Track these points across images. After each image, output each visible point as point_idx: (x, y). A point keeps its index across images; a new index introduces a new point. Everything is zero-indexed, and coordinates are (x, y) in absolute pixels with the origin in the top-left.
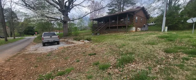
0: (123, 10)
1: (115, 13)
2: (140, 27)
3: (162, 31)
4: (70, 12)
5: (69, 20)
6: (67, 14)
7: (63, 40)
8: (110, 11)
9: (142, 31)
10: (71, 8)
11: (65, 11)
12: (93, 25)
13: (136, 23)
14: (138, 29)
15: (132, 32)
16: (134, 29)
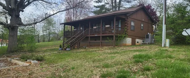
0: (119, 8)
1: (105, 12)
2: (140, 38)
3: (163, 46)
4: (23, 11)
5: (21, 24)
6: (17, 14)
7: (3, 59)
8: (98, 9)
9: (144, 44)
10: (26, 4)
11: (14, 9)
12: (64, 32)
13: (132, 30)
14: (137, 40)
15: (125, 46)
16: (129, 41)
